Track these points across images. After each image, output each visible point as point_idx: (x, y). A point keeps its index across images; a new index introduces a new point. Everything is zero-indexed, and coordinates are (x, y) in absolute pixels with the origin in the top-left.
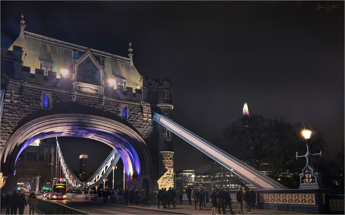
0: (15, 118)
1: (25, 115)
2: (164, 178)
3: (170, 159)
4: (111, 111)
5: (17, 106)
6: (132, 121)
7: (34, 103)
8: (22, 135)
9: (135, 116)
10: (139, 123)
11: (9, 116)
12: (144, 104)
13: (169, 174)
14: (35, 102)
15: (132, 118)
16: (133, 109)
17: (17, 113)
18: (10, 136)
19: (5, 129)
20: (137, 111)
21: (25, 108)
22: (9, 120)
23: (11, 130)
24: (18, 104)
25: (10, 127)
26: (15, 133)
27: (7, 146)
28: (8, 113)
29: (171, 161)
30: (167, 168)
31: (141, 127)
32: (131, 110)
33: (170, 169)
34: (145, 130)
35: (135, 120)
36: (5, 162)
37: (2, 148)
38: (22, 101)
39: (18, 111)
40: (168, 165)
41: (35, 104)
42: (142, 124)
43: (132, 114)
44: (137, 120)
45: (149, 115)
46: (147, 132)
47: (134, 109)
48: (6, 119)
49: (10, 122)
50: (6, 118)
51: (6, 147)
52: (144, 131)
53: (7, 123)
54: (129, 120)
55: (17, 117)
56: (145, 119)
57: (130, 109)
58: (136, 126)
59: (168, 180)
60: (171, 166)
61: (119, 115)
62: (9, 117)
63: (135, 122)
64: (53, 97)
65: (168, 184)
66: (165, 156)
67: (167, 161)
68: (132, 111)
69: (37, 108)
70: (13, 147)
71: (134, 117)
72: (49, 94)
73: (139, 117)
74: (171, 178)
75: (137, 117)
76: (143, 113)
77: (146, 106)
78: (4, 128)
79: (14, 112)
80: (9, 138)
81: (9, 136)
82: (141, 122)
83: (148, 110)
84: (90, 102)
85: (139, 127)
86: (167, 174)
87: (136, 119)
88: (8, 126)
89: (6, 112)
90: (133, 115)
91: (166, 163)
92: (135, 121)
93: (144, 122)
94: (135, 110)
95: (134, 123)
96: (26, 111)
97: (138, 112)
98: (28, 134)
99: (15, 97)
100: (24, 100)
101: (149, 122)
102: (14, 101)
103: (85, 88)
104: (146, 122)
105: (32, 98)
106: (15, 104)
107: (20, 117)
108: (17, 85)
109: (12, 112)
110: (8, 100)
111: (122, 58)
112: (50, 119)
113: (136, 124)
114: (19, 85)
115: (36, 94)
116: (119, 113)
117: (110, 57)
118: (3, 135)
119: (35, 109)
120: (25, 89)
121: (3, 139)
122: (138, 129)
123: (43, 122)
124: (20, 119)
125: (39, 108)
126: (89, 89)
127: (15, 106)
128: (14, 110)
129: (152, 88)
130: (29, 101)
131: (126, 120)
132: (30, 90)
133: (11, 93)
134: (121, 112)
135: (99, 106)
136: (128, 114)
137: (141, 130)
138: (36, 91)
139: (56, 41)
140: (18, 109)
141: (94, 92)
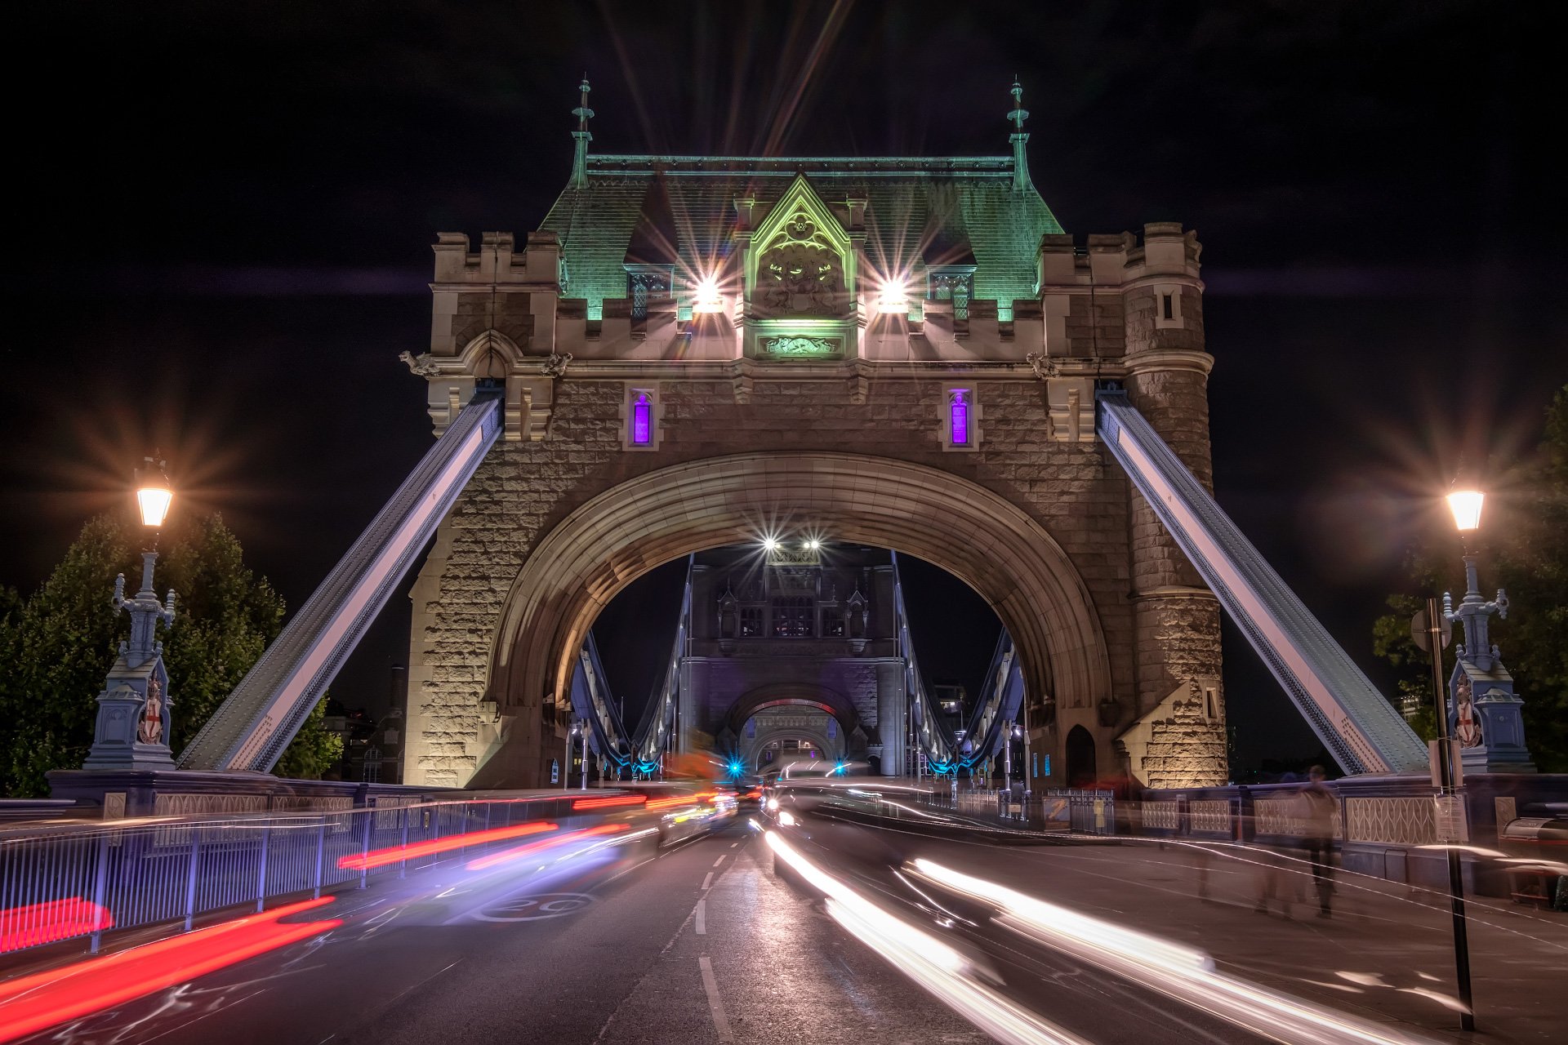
0: (535, 496)
1: (569, 483)
2: (1162, 723)
3: (1194, 627)
4: (896, 420)
5: (543, 450)
7: (598, 433)
8: (563, 558)
9: (1010, 427)
10: (1034, 458)
11: (517, 491)
12: (1051, 368)
13: (1190, 704)
14: (601, 429)
15: (995, 439)
16: (999, 396)
17: (544, 479)
18: (522, 565)
19: (505, 542)
20: (1021, 403)
21: (567, 456)
22: (517, 507)
23: (525, 543)
24: (547, 443)
25: (521, 533)
26: (536, 553)
27: (510, 605)
28: (513, 483)
29: (1195, 636)
30: (1175, 671)
31: (1043, 480)
32: (988, 406)
33: (1193, 680)
34: (1066, 489)
35: (1013, 448)
36: (504, 661)
37: (497, 612)
38: (557, 429)
39: (546, 468)
40: (1182, 658)
41: (601, 436)
42: (1048, 466)
43: (998, 421)
44: (1021, 448)
45: (1083, 415)
46: (1073, 498)
47: (1007, 396)
48: (510, 505)
49: (521, 513)
50: (509, 501)
51: (506, 606)
52: (1063, 493)
53: (512, 520)
54: (984, 450)
55: (544, 492)
56: (1062, 437)
57: (985, 398)
58: (1016, 479)
59: (1186, 734)
60: (1202, 665)
61: (931, 436)
62: (518, 497)
63: (1011, 459)
64: (663, 398)
65: (1185, 754)
66: (1163, 615)
67: (1178, 635)
68: (996, 406)
69: (608, 448)
70: (534, 605)
71: (1006, 437)
72: (652, 390)
73: (1032, 431)
74: (1202, 723)
75: (1020, 435)
76: (1046, 408)
77: (1063, 374)
78: (503, 539)
79: (533, 477)
80: (518, 573)
81: (518, 565)
82: (1044, 456)
83: (1072, 395)
84: (806, 396)
85: (1033, 482)
86: (1178, 704)
87: (1018, 443)
88: (514, 530)
89: (509, 479)
90: (1000, 427)
91: (1171, 649)
92: (1012, 453)
93: (1060, 452)
94: (1008, 402)
95: (1008, 462)
96: (571, 468)
97: (1025, 411)
98: (582, 554)
99: (535, 420)
100: (567, 426)
101: (1085, 450)
102: (532, 434)
103: (786, 342)
104: (1066, 449)
105: (592, 412)
106: (537, 446)
107: (553, 491)
108: (541, 374)
109: (529, 476)
110: (511, 436)
111: (977, 163)
112: (654, 485)
113: (1016, 465)
114: (547, 374)
115: (604, 397)
116: (937, 427)
117: (923, 174)
118: (498, 564)
119: (602, 454)
120: (568, 383)
121: (500, 578)
122: (1026, 489)
123: (630, 500)
124: (553, 498)
125: (616, 449)
126: (801, 341)
127: (536, 452)
128: (534, 468)
129: (1095, 282)
130: (581, 426)
131: (970, 455)
132: (586, 386)
133: (522, 408)
134: (941, 421)
135: (843, 409)
136: (976, 424)
137: (1045, 490)
138: (604, 385)
139: (700, 161)
140: (546, 464)
141: (824, 349)
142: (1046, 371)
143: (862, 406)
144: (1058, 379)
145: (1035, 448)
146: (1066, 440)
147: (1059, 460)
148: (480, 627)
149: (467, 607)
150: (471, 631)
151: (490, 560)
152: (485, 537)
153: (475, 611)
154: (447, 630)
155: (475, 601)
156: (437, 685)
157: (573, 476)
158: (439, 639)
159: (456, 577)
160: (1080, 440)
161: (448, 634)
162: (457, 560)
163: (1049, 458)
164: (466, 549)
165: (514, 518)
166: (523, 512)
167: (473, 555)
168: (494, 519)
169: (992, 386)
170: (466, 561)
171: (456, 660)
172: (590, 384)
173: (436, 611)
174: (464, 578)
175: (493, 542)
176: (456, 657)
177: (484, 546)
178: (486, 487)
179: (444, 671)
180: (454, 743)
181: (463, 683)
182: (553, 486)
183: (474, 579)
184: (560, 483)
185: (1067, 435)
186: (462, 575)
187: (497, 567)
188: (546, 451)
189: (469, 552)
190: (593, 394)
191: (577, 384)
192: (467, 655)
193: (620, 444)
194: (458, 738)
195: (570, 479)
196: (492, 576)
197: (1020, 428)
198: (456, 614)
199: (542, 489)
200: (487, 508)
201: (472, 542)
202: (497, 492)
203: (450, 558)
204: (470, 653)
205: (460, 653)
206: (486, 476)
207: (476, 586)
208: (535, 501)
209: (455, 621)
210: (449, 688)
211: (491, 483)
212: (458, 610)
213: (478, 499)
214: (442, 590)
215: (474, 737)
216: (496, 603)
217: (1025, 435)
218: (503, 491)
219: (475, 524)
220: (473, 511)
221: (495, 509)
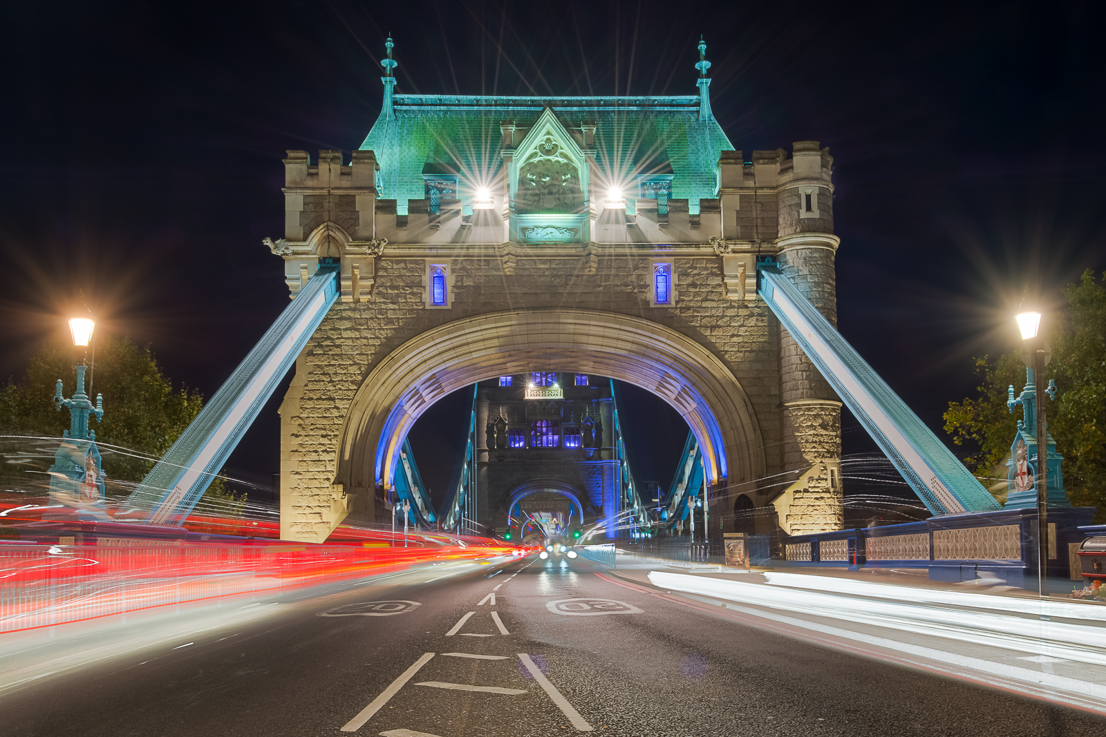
0: (365, 341)
1: (389, 331)
2: (800, 492)
3: (823, 426)
4: (618, 286)
5: (369, 309)
6: (689, 308)
7: (408, 296)
8: (385, 385)
9: (697, 290)
10: (714, 312)
11: (352, 338)
12: (726, 247)
13: (820, 479)
14: (409, 293)
15: (686, 299)
16: (689, 268)
17: (371, 329)
18: (358, 390)
19: (345, 374)
20: (705, 272)
21: (387, 313)
22: (352, 349)
23: (359, 374)
24: (371, 303)
25: (355, 367)
26: (366, 381)
27: (350, 417)
28: (349, 332)
29: (824, 432)
30: (808, 457)
31: (719, 327)
32: (684, 274)
33: (821, 462)
34: (736, 332)
35: (699, 304)
36: (347, 457)
37: (340, 422)
38: (379, 293)
39: (372, 321)
40: (814, 447)
41: (410, 298)
42: (723, 316)
43: (689, 285)
44: (704, 304)
45: (748, 281)
46: (740, 339)
47: (696, 268)
48: (346, 348)
49: (355, 353)
50: (346, 345)
51: (347, 418)
52: (733, 336)
53: (349, 358)
54: (679, 306)
55: (371, 338)
56: (733, 297)
57: (680, 269)
58: (701, 326)
59: (816, 499)
60: (828, 452)
61: (642, 296)
62: (353, 342)
63: (698, 312)
64: (453, 271)
65: (815, 512)
66: (802, 419)
67: (812, 432)
68: (687, 275)
69: (415, 307)
70: (367, 417)
71: (694, 297)
72: (444, 266)
73: (712, 292)
74: (827, 491)
75: (704, 295)
76: (723, 276)
77: (734, 252)
78: (343, 372)
79: (362, 328)
80: (355, 395)
81: (354, 390)
82: (721, 310)
83: (740, 266)
84: (554, 269)
85: (713, 328)
86: (811, 479)
87: (703, 301)
88: (351, 365)
89: (346, 330)
90: (690, 289)
91: (807, 442)
92: (698, 307)
93: (732, 307)
94: (695, 272)
95: (696, 314)
96: (390, 321)
97: (707, 279)
98: (399, 382)
99: (363, 287)
100: (385, 291)
101: (749, 305)
102: (361, 297)
103: (539, 230)
104: (736, 305)
105: (404, 281)
106: (365, 306)
107: (377, 338)
108: (366, 254)
109: (359, 327)
110: (347, 299)
111: (673, 100)
112: (449, 333)
113: (701, 316)
114: (370, 254)
115: (411, 270)
116: (646, 290)
117: (635, 108)
118: (340, 389)
119: (411, 311)
120: (385, 260)
121: (342, 399)
122: (708, 333)
123: (432, 343)
124: (377, 342)
125: (420, 308)
126: (550, 230)
127: (364, 310)
128: (363, 322)
129: (757, 185)
130: (396, 292)
131: (669, 310)
132: (398, 262)
133: (353, 278)
134: (649, 285)
135: (580, 278)
136: (673, 287)
137: (721, 334)
138: (411, 262)
139: (475, 99)
140: (372, 318)
141: (567, 236)
142: (723, 250)
143: (593, 276)
144: (731, 255)
145: (715, 304)
146: (736, 298)
147: (731, 312)
148: (329, 433)
149: (320, 419)
150: (323, 436)
151: (335, 386)
152: (331, 370)
153: (325, 422)
154: (306, 436)
155: (325, 415)
156: (301, 474)
157: (391, 327)
158: (301, 442)
159: (310, 399)
160: (746, 298)
161: (307, 439)
162: (311, 387)
163: (724, 311)
164: (317, 379)
165: (350, 357)
166: (357, 352)
167: (322, 383)
168: (336, 357)
169: (685, 261)
170: (317, 388)
171: (314, 456)
172: (401, 262)
173: (298, 423)
174: (317, 399)
175: (336, 374)
176: (314, 454)
177: (330, 377)
178: (329, 335)
179: (305, 464)
180: (315, 513)
181: (319, 472)
182: (377, 334)
183: (324, 400)
184: (382, 332)
185: (737, 295)
186: (315, 397)
187: (340, 392)
188: (371, 309)
189: (319, 381)
190: (403, 269)
191: (391, 261)
192: (321, 453)
193: (424, 304)
194: (318, 510)
195: (390, 329)
196: (336, 397)
197: (703, 290)
198: (312, 424)
199: (369, 336)
200: (330, 350)
201: (321, 374)
202: (338, 338)
203: (306, 385)
204: (323, 451)
205: (316, 452)
206: (329, 327)
207: (326, 404)
208: (364, 345)
209: (311, 430)
210: (309, 475)
211: (333, 332)
212: (312, 421)
213: (324, 344)
214: (301, 408)
215: (328, 509)
216: (340, 416)
217: (707, 295)
218: (342, 338)
219: (323, 361)
220: (321, 352)
221: (337, 351)
